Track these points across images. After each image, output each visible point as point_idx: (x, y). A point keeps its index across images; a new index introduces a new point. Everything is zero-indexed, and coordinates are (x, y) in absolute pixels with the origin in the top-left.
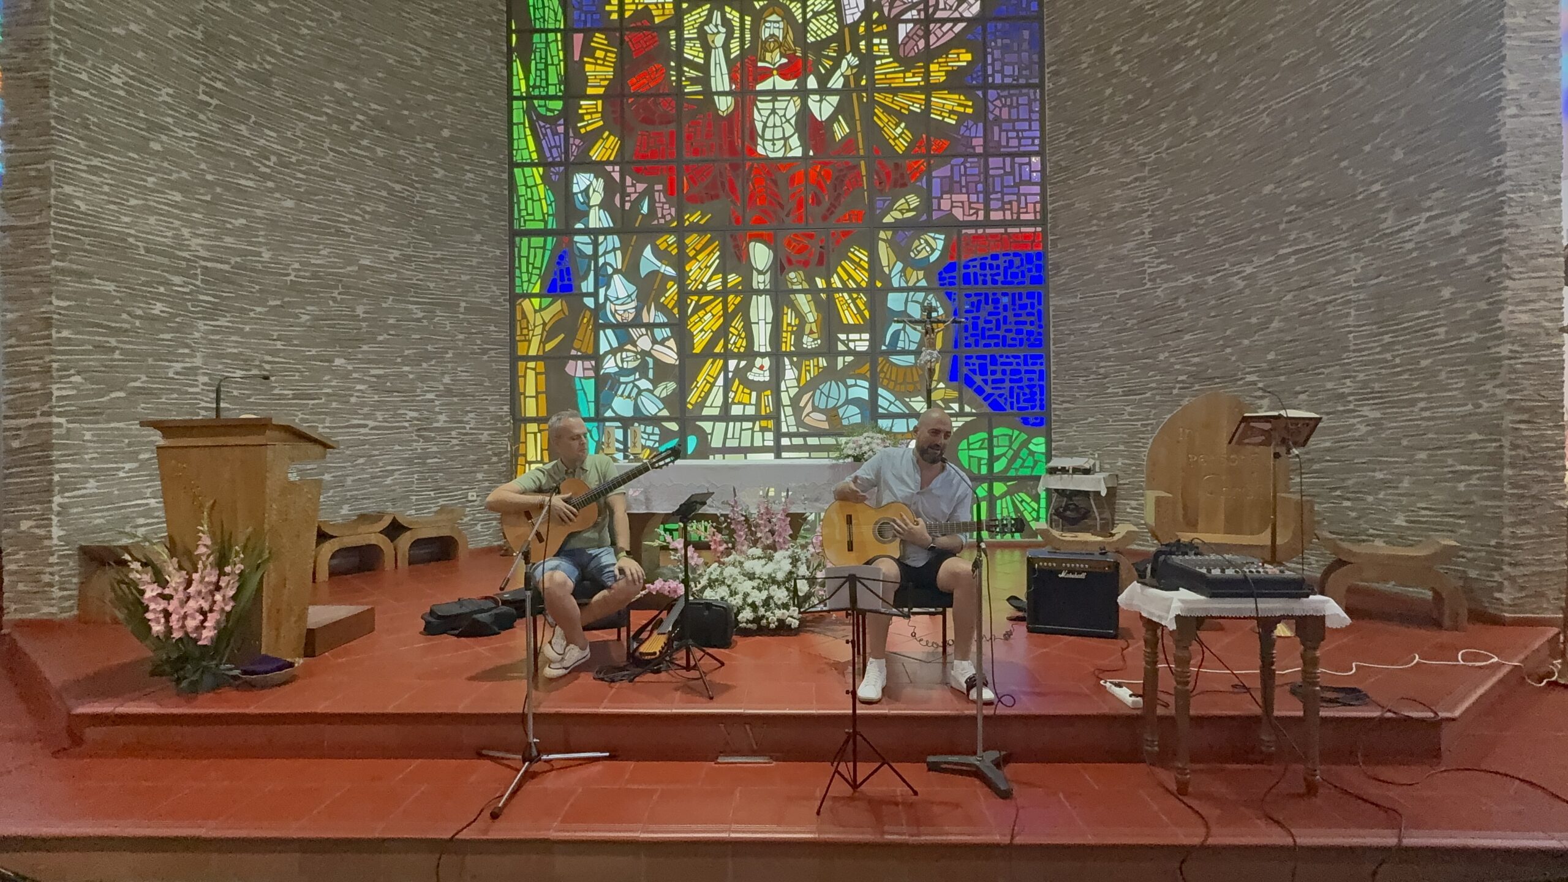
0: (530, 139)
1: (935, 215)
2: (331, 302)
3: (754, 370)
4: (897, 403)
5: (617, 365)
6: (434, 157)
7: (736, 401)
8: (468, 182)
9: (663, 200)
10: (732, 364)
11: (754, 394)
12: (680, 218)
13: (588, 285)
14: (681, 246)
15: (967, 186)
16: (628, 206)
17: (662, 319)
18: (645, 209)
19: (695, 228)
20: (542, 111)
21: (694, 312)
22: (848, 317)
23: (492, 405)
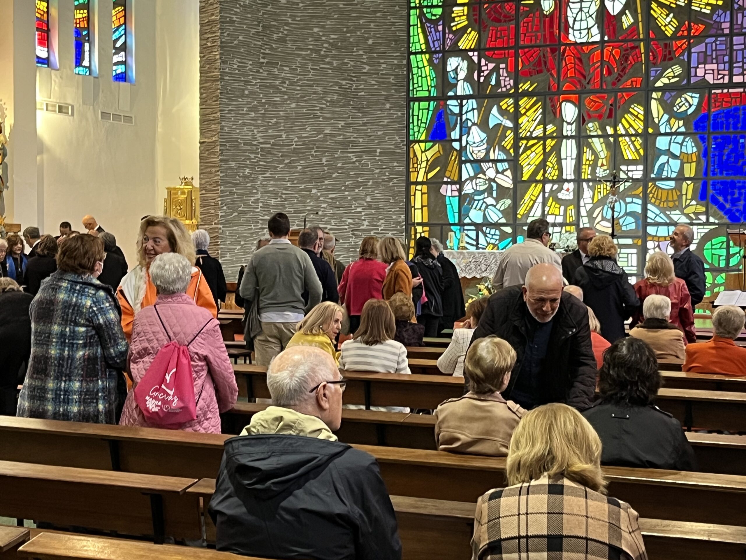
0: (421, 35)
1: (693, 80)
2: (311, 158)
3: (563, 191)
4: (662, 215)
5: (473, 188)
6: (364, 59)
7: (550, 213)
8: (382, 70)
9: (505, 74)
10: (548, 187)
11: (562, 208)
12: (516, 86)
13: (455, 134)
14: (517, 106)
15: (716, 58)
16: (482, 79)
17: (503, 156)
18: (493, 82)
19: (527, 94)
20: (429, 16)
21: (524, 152)
22: (629, 154)
23: (395, 215)
